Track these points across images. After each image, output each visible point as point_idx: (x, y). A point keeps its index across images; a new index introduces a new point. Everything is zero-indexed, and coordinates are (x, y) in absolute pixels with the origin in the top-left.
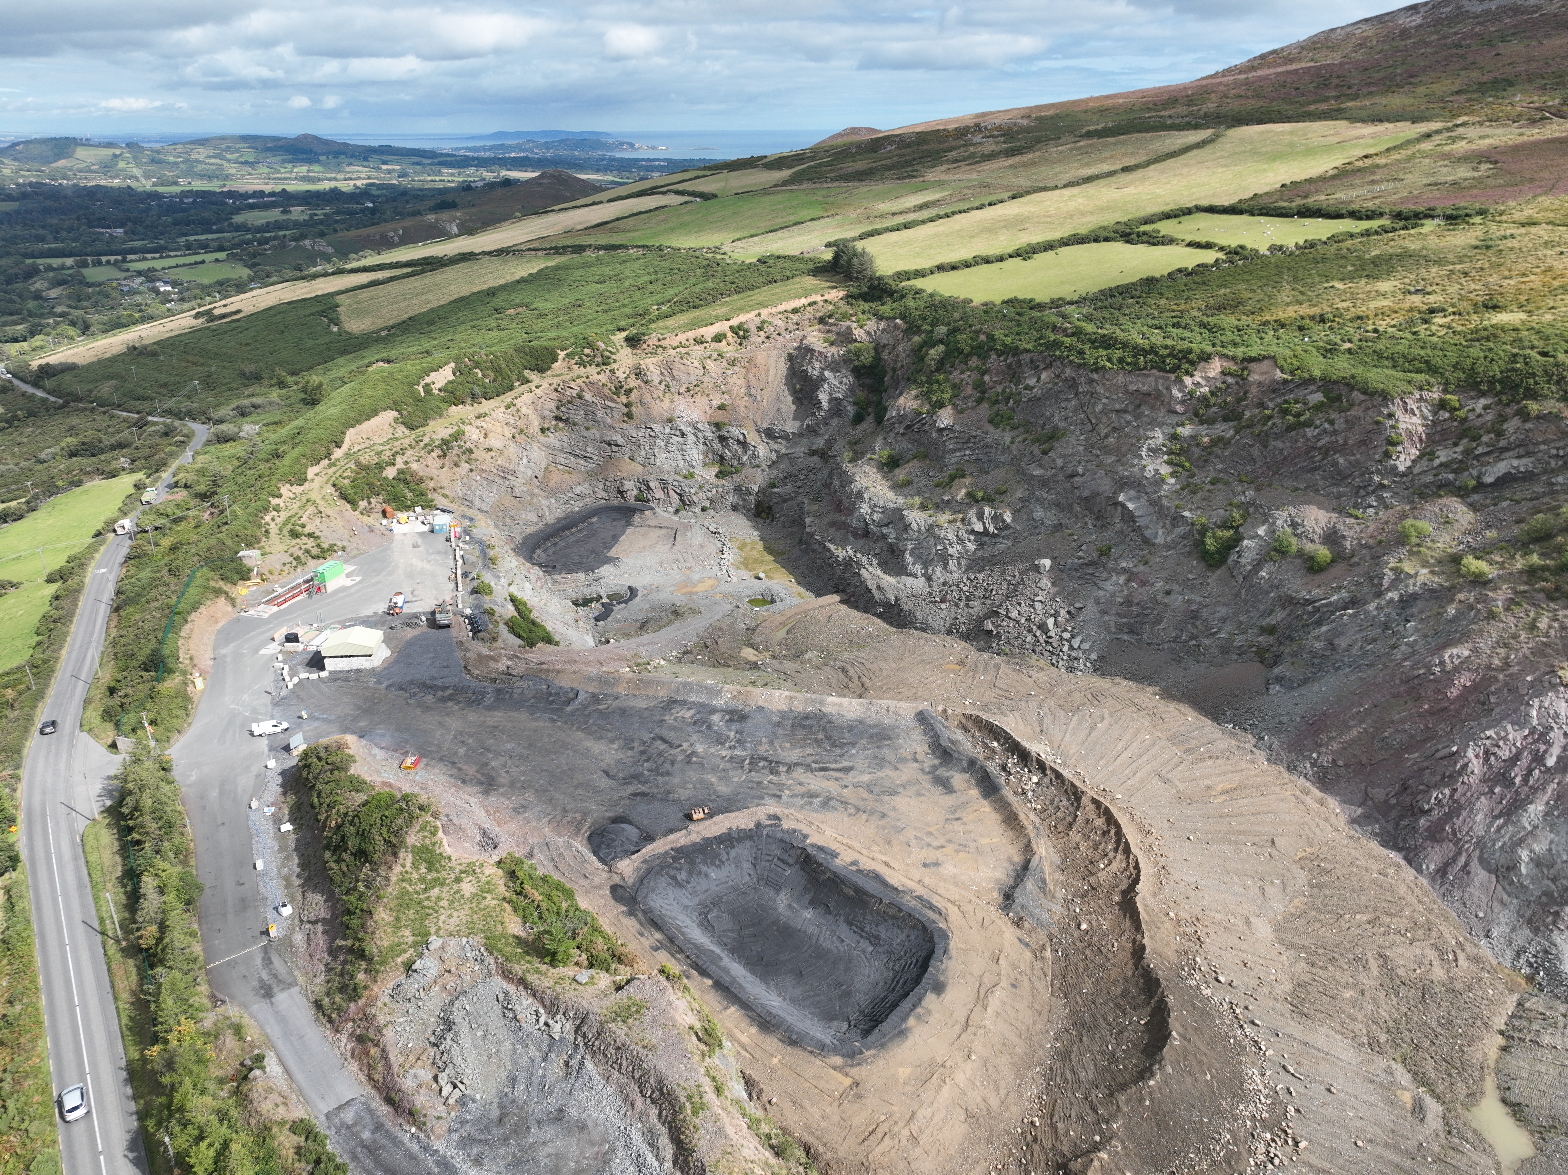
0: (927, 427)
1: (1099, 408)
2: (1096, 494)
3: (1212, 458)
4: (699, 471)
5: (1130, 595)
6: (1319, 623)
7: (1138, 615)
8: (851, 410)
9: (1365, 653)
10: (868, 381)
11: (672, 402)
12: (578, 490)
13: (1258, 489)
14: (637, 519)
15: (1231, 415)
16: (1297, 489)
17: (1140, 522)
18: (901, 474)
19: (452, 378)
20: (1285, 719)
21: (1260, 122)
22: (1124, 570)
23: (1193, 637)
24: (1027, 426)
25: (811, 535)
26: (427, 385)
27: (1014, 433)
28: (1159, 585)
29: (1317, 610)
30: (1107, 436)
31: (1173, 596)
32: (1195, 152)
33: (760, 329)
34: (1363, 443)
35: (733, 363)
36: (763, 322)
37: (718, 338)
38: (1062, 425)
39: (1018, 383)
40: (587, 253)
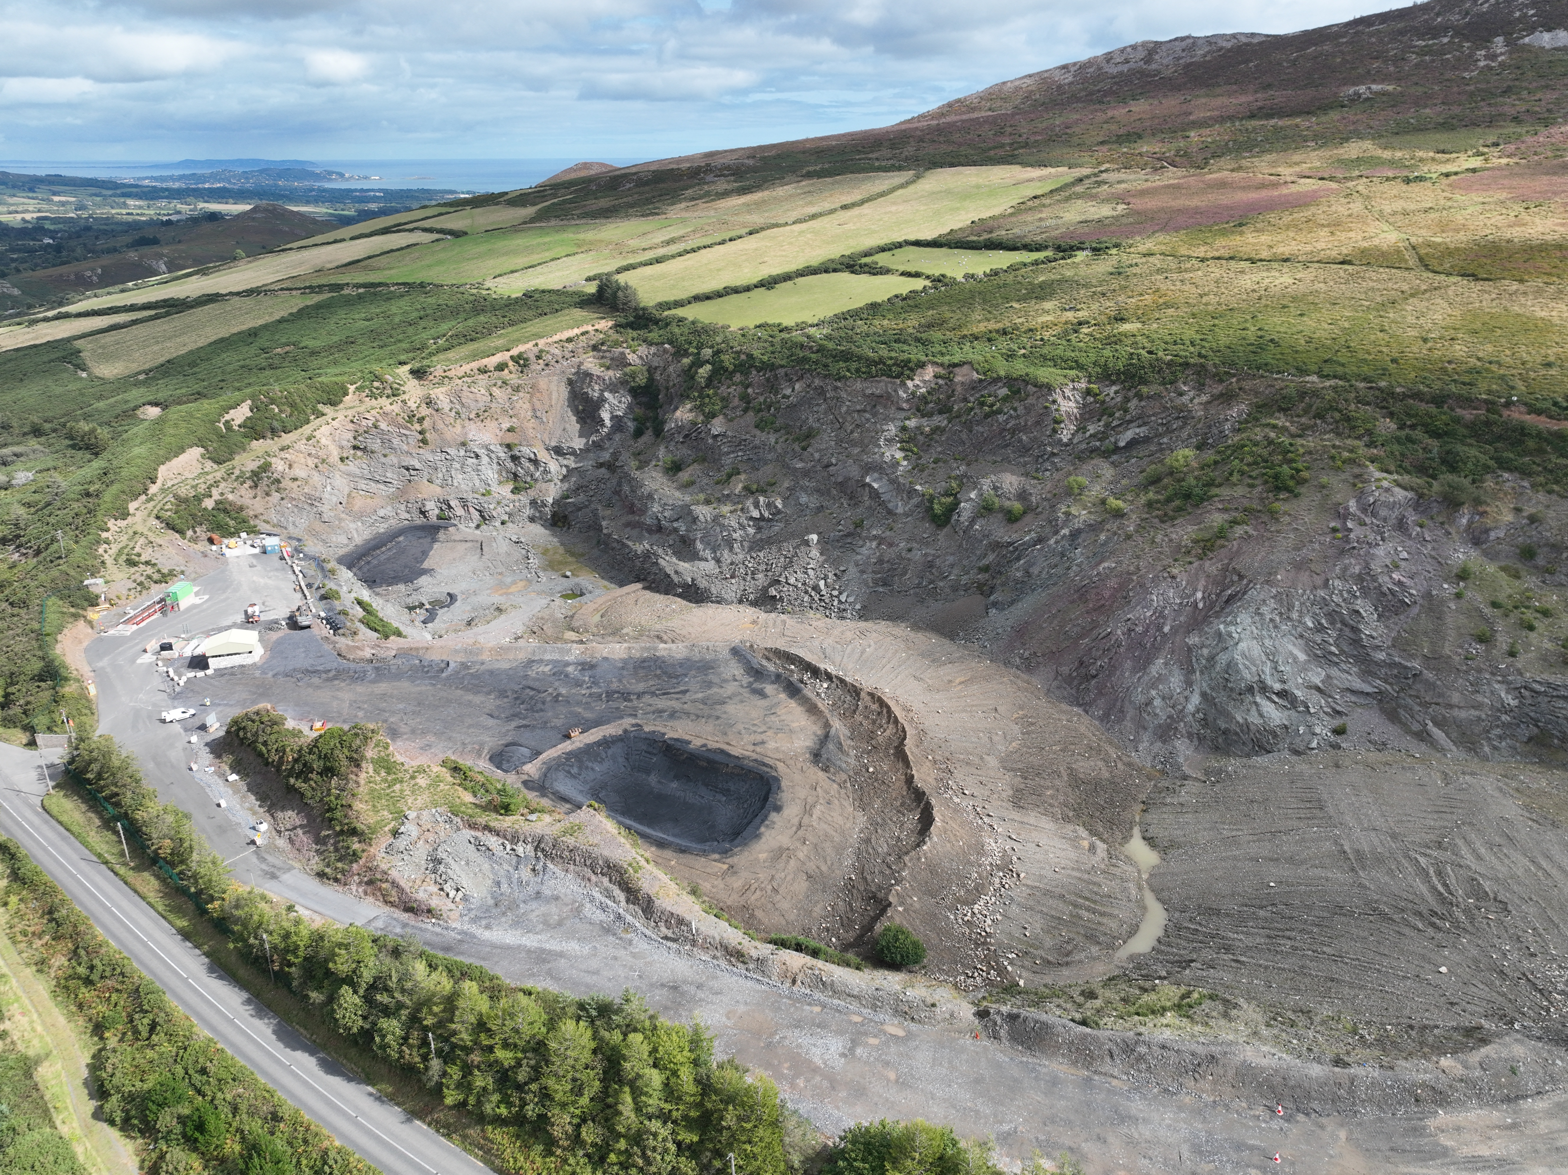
0: (703, 435)
1: (844, 409)
2: (848, 479)
3: (933, 443)
4: (495, 488)
5: (881, 555)
6: (1018, 559)
7: (889, 571)
8: (631, 425)
9: (1051, 576)
10: (644, 399)
11: (463, 427)
12: (382, 513)
13: (968, 465)
14: (441, 535)
15: (944, 409)
16: (995, 462)
17: (884, 497)
18: (684, 476)
19: (250, 414)
20: (1000, 631)
21: (952, 165)
22: (875, 537)
23: (931, 582)
24: (787, 429)
25: (609, 535)
26: (227, 422)
27: (777, 435)
28: (902, 545)
29: (1016, 549)
30: (852, 432)
31: (914, 552)
32: (900, 192)
33: (539, 357)
34: (1038, 423)
35: (517, 389)
36: (541, 351)
37: (501, 367)
38: (816, 425)
39: (776, 393)
40: (346, 292)
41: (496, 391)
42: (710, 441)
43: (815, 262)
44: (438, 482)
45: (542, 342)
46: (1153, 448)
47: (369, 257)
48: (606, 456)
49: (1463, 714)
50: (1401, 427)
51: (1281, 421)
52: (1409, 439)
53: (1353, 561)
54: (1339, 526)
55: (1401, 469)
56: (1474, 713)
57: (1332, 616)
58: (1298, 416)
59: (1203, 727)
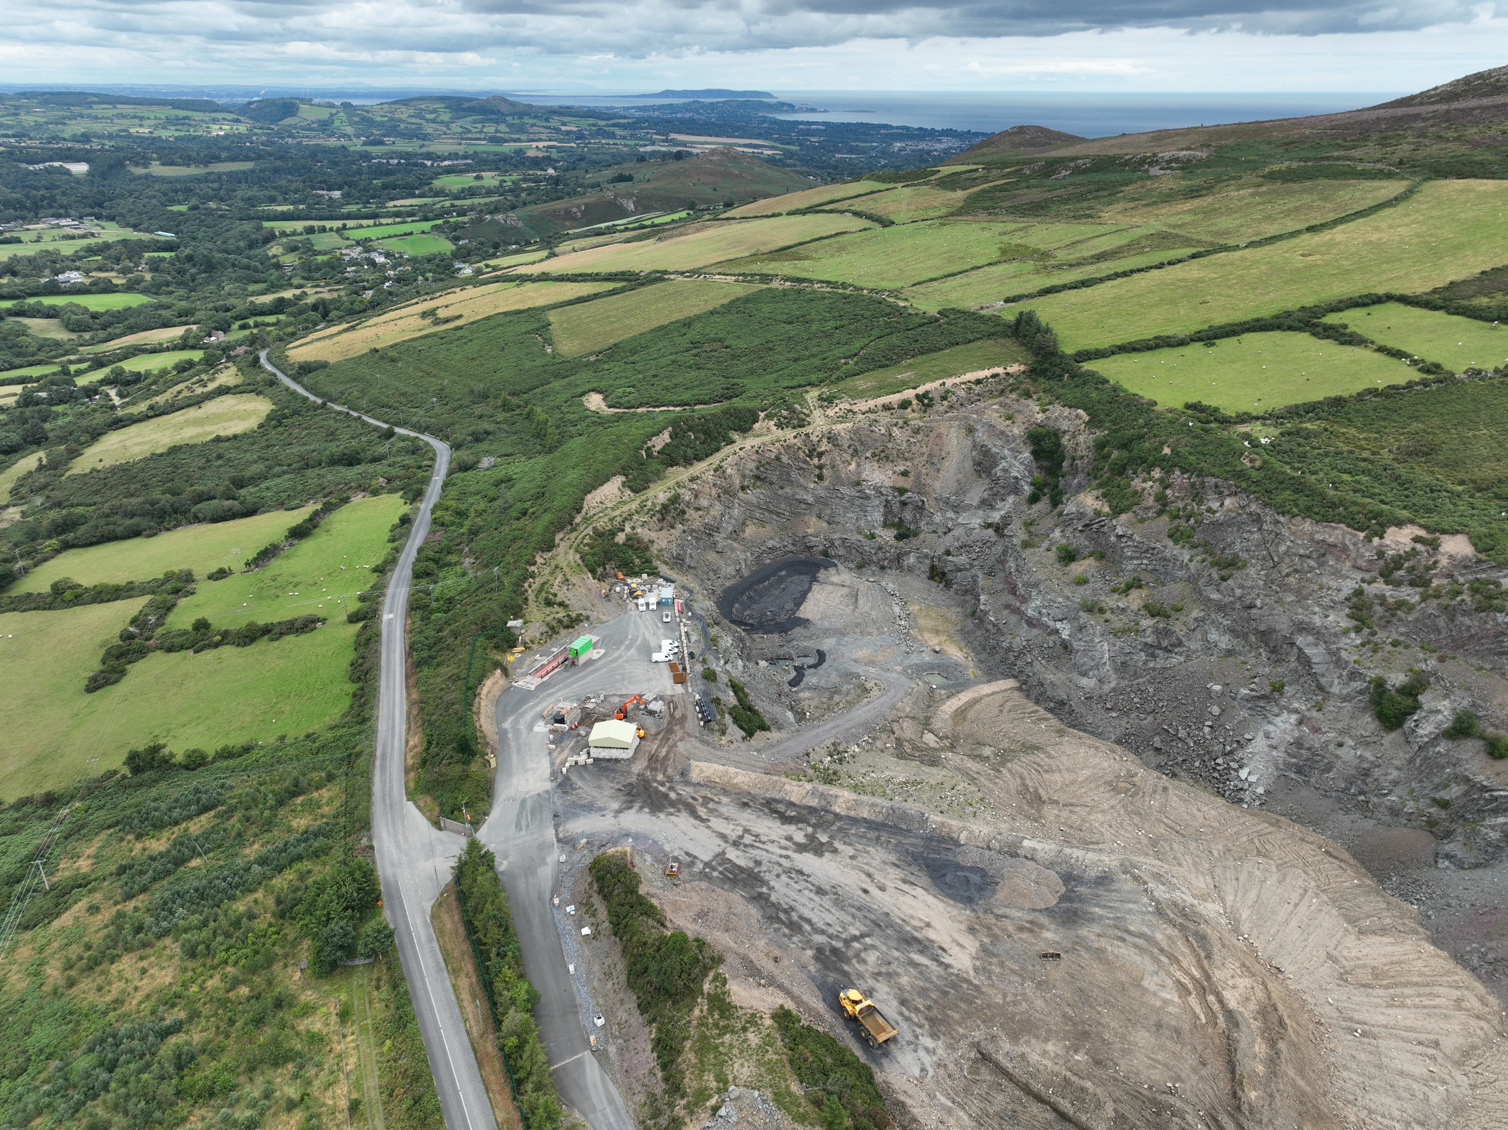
0: (1105, 529)
1: (1282, 549)
2: (1272, 630)
3: (1395, 620)
4: (879, 531)
5: (1301, 737)
7: (1307, 760)
8: (1027, 489)
10: (1046, 464)
11: (859, 465)
12: (771, 543)
13: (1442, 659)
15: (1419, 581)
16: (1481, 669)
17: (1317, 669)
18: (1077, 568)
19: (669, 441)
21: (1461, 176)
22: (1296, 711)
23: (1362, 792)
24: (1207, 547)
25: (986, 613)
26: (649, 448)
27: (1194, 552)
28: (1331, 735)
29: (1495, 799)
30: (1288, 575)
31: (1345, 749)
32: (1388, 211)
33: (944, 398)
35: (917, 431)
36: (948, 391)
37: (905, 405)
38: (1244, 556)
39: (1200, 503)
41: (896, 432)
42: (1113, 539)
44: (827, 518)
45: (949, 382)
47: (801, 244)
48: (996, 517)
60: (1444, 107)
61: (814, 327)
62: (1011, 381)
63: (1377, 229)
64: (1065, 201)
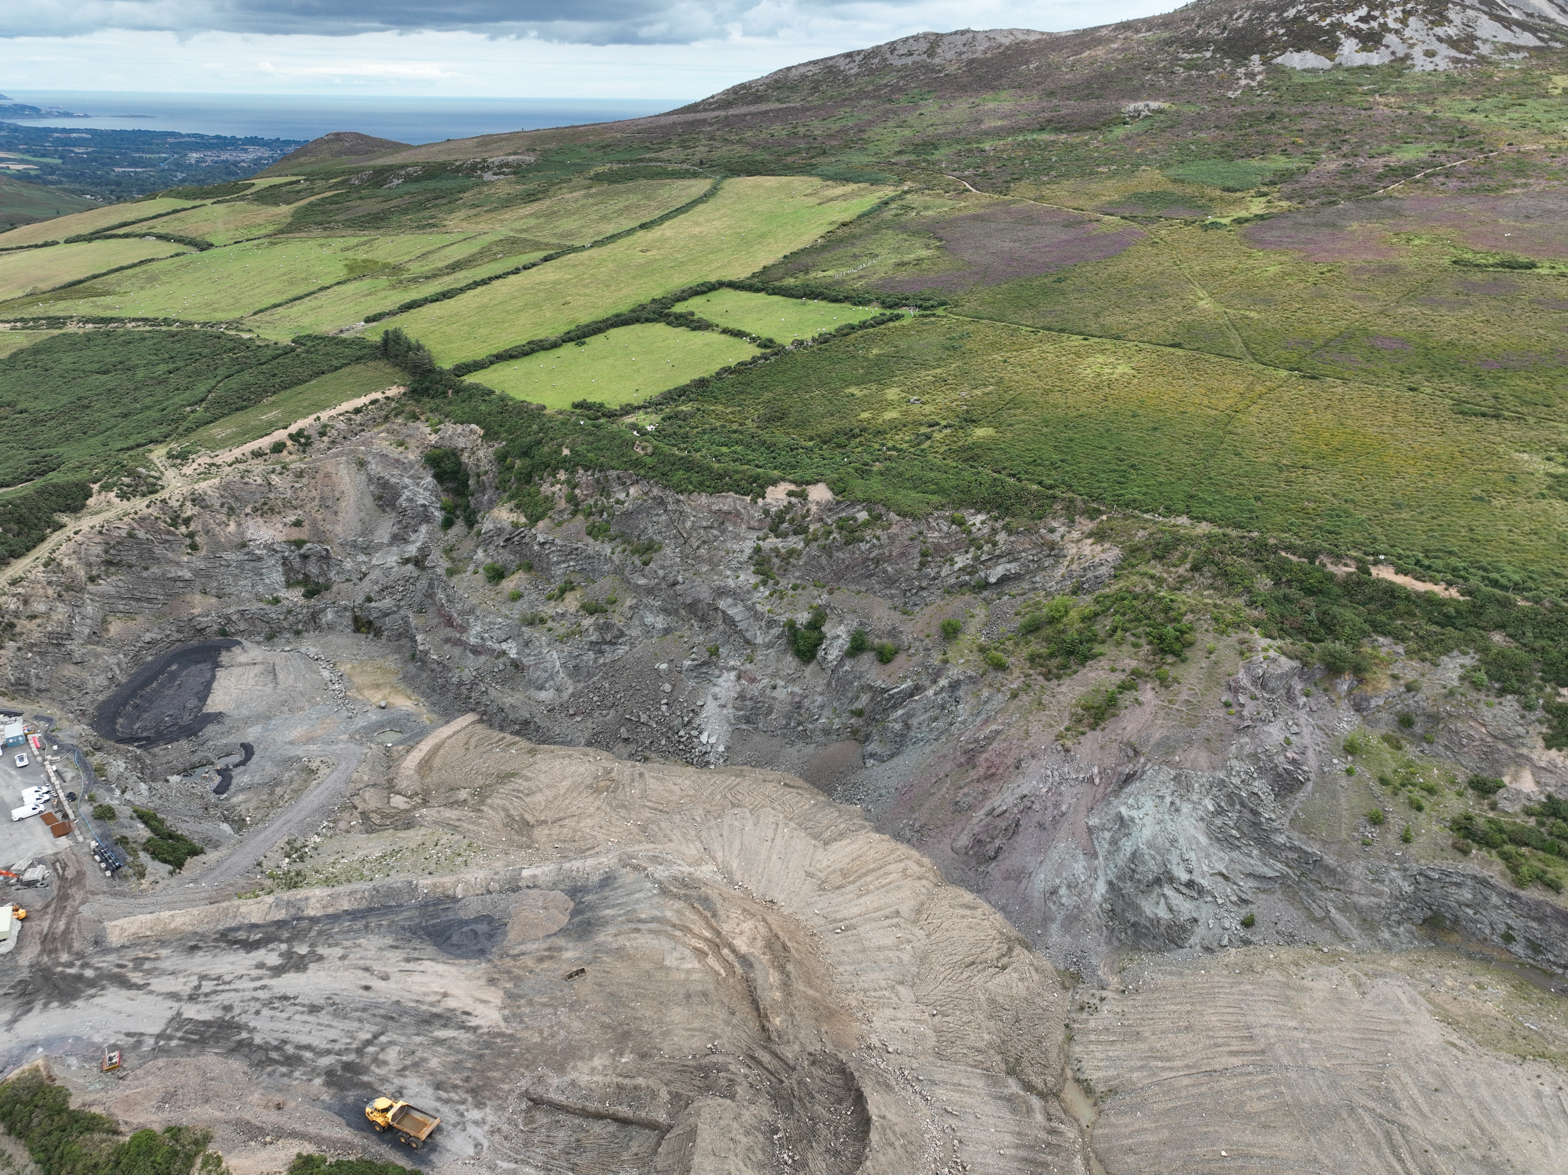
0: (527, 540)
1: (688, 524)
2: (697, 601)
3: (790, 567)
4: (283, 593)
5: (742, 691)
6: (895, 707)
7: (752, 709)
8: (439, 515)
9: (932, 730)
10: (451, 485)
11: (239, 525)
13: (831, 592)
14: (224, 658)
15: (800, 530)
16: (859, 592)
17: (741, 626)
18: (509, 584)
20: (883, 792)
22: (734, 668)
23: (799, 724)
24: (625, 538)
25: (426, 653)
27: (613, 544)
28: (765, 681)
29: (892, 696)
30: (698, 548)
31: (779, 690)
34: (903, 554)
35: (300, 475)
36: (325, 426)
37: (278, 448)
38: (657, 538)
39: (608, 497)
40: (71, 328)
41: (275, 479)
42: (536, 547)
43: (624, 307)
44: (214, 592)
45: (325, 415)
46: (1026, 585)
47: (95, 277)
48: (412, 550)
49: (1363, 901)
50: (1277, 583)
51: (1157, 569)
52: (1286, 598)
53: (1247, 740)
54: (1230, 700)
55: (1283, 633)
56: (1373, 899)
57: (1231, 798)
58: (1175, 566)
59: (1112, 919)
60: (722, 113)
61: (140, 374)
62: (393, 405)
63: (697, 224)
64: (405, 211)
